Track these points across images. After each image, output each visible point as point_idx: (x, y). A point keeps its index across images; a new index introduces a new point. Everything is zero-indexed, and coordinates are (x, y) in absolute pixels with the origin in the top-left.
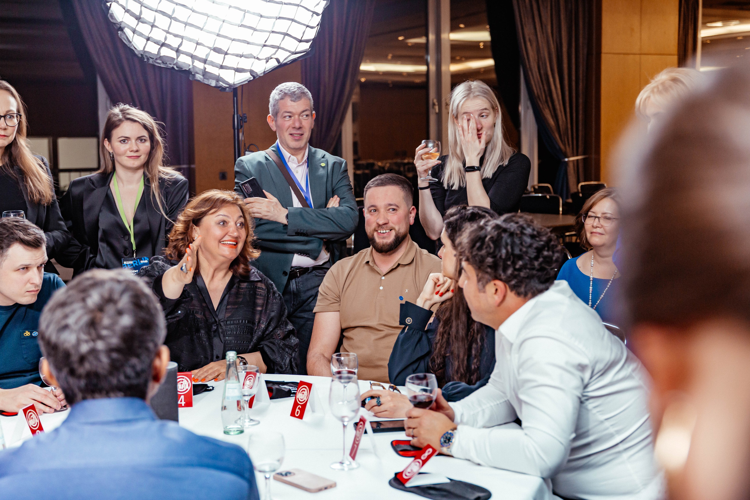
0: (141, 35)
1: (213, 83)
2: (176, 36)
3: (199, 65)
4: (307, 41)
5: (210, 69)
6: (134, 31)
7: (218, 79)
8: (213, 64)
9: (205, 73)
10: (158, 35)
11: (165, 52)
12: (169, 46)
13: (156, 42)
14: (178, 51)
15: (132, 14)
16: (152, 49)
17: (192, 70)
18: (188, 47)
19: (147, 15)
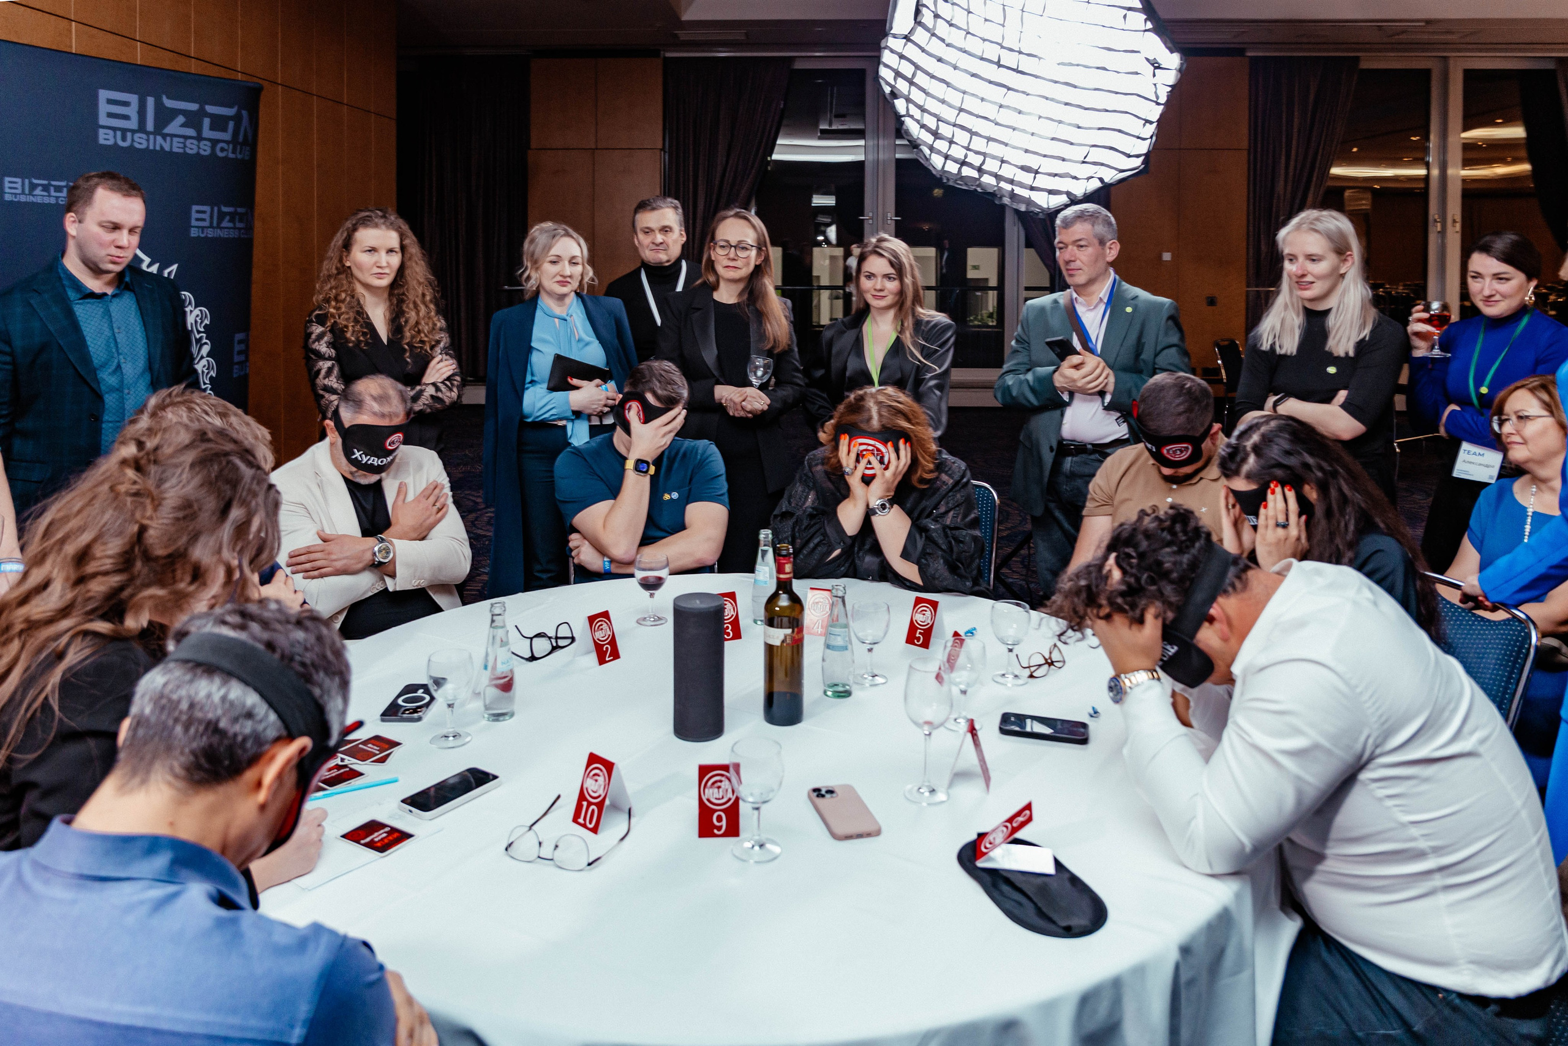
0: (939, 152)
1: (1023, 208)
2: (977, 153)
3: (1007, 187)
4: (1138, 156)
5: (1018, 191)
6: (932, 148)
7: (1029, 202)
8: (1021, 185)
9: (1013, 195)
10: (957, 152)
11: (967, 172)
12: (970, 165)
13: (956, 161)
14: (980, 170)
15: (928, 130)
16: (952, 168)
17: (997, 193)
18: (991, 165)
19: (945, 130)
